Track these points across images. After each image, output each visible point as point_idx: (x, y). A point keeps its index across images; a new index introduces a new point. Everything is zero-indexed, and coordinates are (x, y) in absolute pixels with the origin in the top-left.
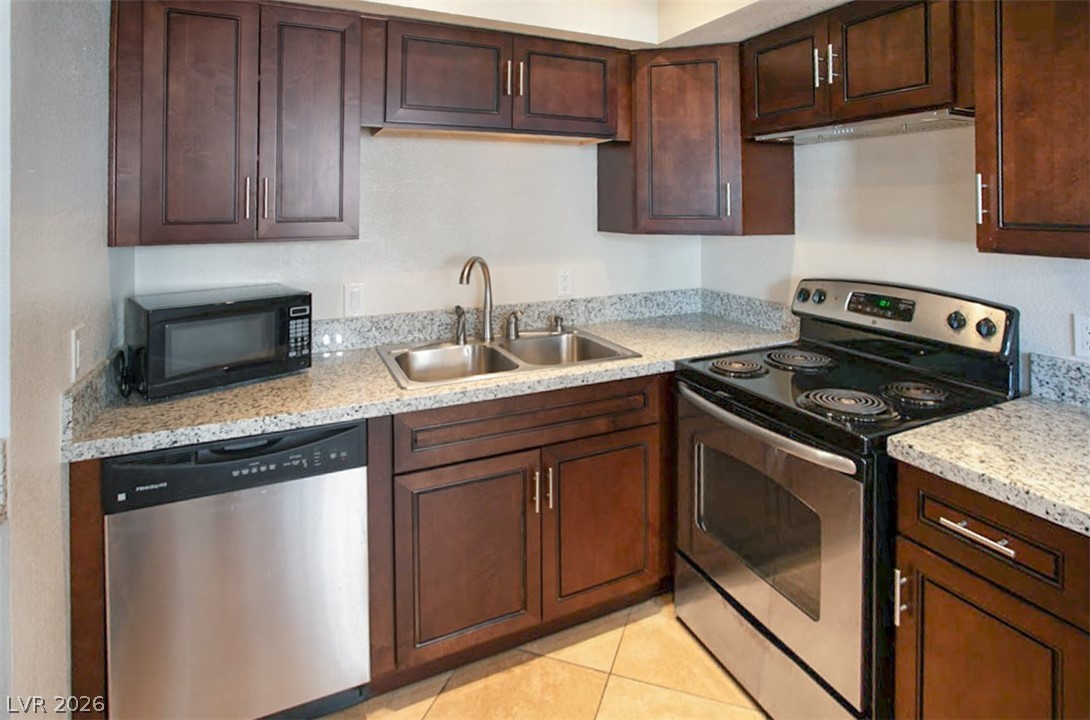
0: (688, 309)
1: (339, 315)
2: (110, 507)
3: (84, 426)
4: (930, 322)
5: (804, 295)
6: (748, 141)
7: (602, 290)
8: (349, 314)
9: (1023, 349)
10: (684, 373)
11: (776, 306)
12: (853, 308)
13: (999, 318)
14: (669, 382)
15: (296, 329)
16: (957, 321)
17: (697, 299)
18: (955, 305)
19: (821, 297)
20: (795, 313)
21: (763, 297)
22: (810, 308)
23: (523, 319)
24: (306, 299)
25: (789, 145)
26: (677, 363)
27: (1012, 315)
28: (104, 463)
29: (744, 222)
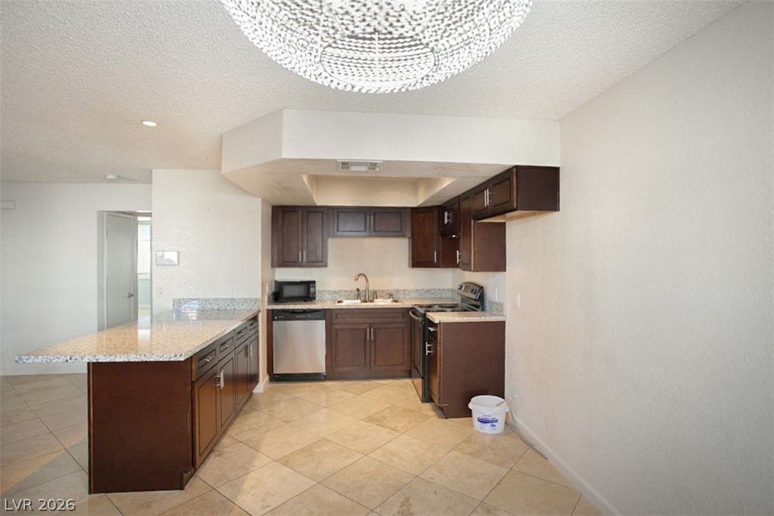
1: (325, 289)
2: (274, 320)
3: (269, 303)
6: (444, 237)
8: (328, 289)
15: (312, 290)
18: (473, 287)
20: (459, 294)
23: (378, 294)
24: (314, 282)
26: (415, 305)
27: (481, 288)
28: (273, 310)
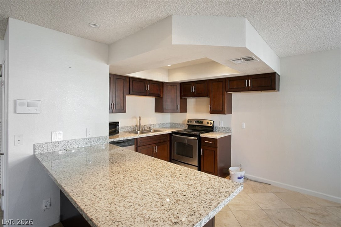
0: (168, 126)
4: (205, 124)
5: (188, 122)
6: (181, 98)
7: (155, 123)
9: (215, 126)
10: (173, 133)
11: (184, 124)
12: (195, 123)
13: (212, 122)
14: (170, 135)
15: (117, 127)
16: (208, 123)
17: (170, 124)
18: (208, 121)
19: (191, 121)
20: (187, 124)
21: (182, 123)
22: (190, 123)
23: (145, 127)
24: (118, 122)
25: (186, 99)
26: (172, 132)
27: (213, 122)
29: (180, 111)
